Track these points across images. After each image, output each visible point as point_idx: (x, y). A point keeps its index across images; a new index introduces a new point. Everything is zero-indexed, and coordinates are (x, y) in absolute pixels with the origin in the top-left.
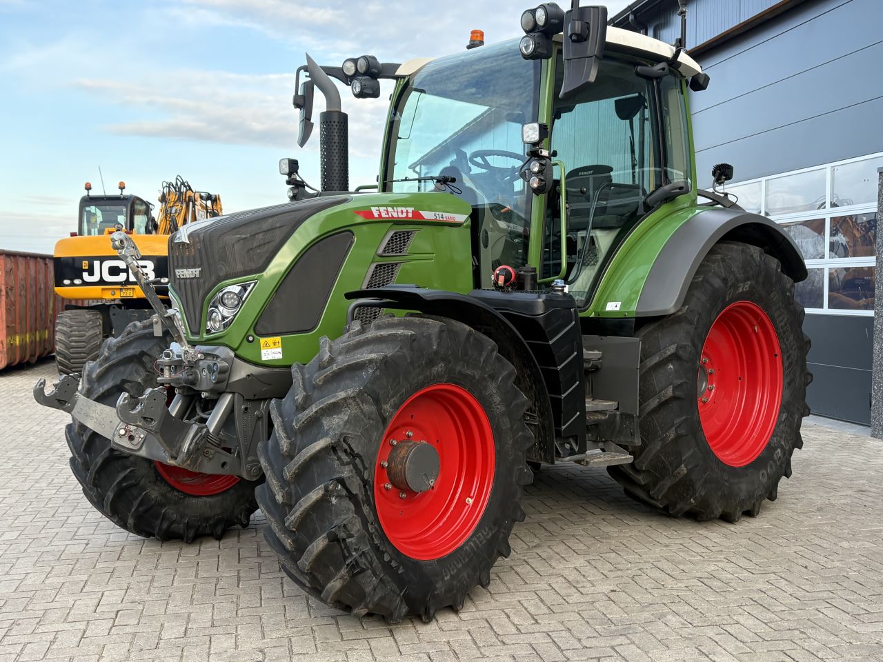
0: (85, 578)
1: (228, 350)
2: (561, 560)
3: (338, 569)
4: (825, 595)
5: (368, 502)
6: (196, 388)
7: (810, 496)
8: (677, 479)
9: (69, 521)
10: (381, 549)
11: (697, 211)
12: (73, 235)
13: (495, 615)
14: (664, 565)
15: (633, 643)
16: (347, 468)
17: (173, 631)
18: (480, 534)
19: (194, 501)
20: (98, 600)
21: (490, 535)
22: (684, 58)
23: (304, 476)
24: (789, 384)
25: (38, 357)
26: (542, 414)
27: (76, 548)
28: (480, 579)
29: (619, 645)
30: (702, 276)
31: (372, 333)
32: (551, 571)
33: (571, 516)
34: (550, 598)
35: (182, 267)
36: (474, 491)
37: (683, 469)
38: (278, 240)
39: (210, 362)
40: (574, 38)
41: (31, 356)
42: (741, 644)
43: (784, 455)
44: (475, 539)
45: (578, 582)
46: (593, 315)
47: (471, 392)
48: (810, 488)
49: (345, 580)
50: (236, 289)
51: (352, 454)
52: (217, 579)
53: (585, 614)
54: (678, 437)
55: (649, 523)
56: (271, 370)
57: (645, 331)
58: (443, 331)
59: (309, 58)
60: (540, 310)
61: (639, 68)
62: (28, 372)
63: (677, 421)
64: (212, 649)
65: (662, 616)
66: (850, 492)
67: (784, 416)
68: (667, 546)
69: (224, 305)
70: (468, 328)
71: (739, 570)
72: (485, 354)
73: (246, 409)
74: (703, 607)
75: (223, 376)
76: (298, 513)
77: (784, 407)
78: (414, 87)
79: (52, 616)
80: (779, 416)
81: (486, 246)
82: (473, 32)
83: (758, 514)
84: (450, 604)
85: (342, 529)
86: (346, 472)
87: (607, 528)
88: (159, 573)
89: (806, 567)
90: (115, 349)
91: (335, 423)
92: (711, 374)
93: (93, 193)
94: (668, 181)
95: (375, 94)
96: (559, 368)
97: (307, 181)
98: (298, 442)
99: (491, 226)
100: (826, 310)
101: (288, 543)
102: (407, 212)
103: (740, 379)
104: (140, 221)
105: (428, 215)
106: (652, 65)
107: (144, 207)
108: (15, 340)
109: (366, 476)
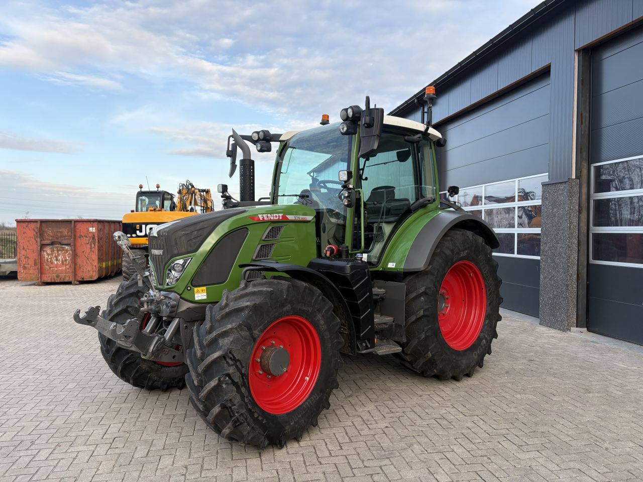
0: (103, 415)
1: (176, 294)
2: (362, 406)
3: (228, 423)
4: (504, 432)
5: (244, 385)
6: (160, 315)
7: (503, 363)
8: (426, 360)
9: (105, 376)
10: (252, 410)
11: (440, 212)
12: (132, 211)
13: (319, 443)
14: (417, 409)
15: (392, 464)
16: (232, 368)
17: (141, 453)
18: (312, 398)
19: (167, 369)
20: (106, 430)
21: (318, 398)
22: (432, 131)
23: (209, 371)
24: (490, 304)
25: (115, 273)
26: (349, 328)
27: (103, 395)
28: (312, 422)
29: (385, 465)
30: (440, 249)
31: (250, 289)
32: (355, 413)
33: (372, 376)
34: (352, 431)
35: (155, 249)
36: (309, 373)
37: (430, 355)
38: (205, 234)
39: (167, 301)
40: (366, 125)
41: (111, 272)
42: (453, 467)
43: (487, 343)
44: (309, 400)
45: (368, 421)
46: (381, 269)
47: (307, 319)
48: (502, 358)
49: (231, 429)
50: (181, 262)
51: (234, 359)
52: (174, 415)
53: (369, 443)
54: (427, 337)
55: (413, 381)
56: (200, 305)
57: (408, 279)
58: (290, 287)
59: (234, 131)
60: (348, 271)
61: (406, 137)
62: (109, 281)
63: (426, 328)
64: (159, 466)
65: (412, 445)
66: (525, 361)
67: (487, 322)
68: (421, 396)
69: (175, 270)
70: (304, 284)
71: (457, 413)
72: (314, 298)
73: (186, 326)
74: (435, 438)
75: (173, 309)
76: (205, 392)
77: (487, 316)
78: (290, 145)
79: (79, 441)
80: (484, 321)
81: (324, 232)
82: (323, 116)
83: (472, 375)
84: (295, 437)
85: (229, 402)
86: (231, 370)
87: (390, 384)
88: (144, 411)
89: (495, 412)
90: (125, 288)
91: (225, 342)
92: (447, 299)
93: (143, 190)
94: (423, 197)
95: (269, 150)
96: (359, 302)
97: (232, 196)
98: (206, 352)
99: (327, 221)
100: (516, 255)
101: (201, 407)
102: (279, 216)
103: (463, 301)
104: (167, 203)
105: (290, 217)
106: (414, 135)
107: (170, 197)
108: (102, 265)
109: (243, 371)
